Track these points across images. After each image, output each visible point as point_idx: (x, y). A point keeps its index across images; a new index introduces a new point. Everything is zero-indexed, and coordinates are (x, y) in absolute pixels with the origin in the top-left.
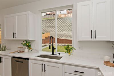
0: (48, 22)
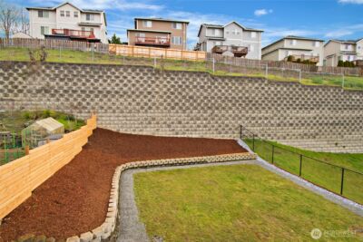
0: (87, 72)
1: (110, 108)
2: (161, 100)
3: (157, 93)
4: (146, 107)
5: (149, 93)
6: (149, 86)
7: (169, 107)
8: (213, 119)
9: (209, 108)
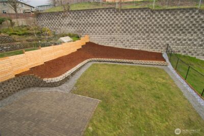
1: (94, 32)
2: (119, 28)
3: (117, 23)
4: (111, 32)
5: (113, 24)
6: (113, 19)
7: (123, 32)
8: (148, 39)
9: (147, 32)
